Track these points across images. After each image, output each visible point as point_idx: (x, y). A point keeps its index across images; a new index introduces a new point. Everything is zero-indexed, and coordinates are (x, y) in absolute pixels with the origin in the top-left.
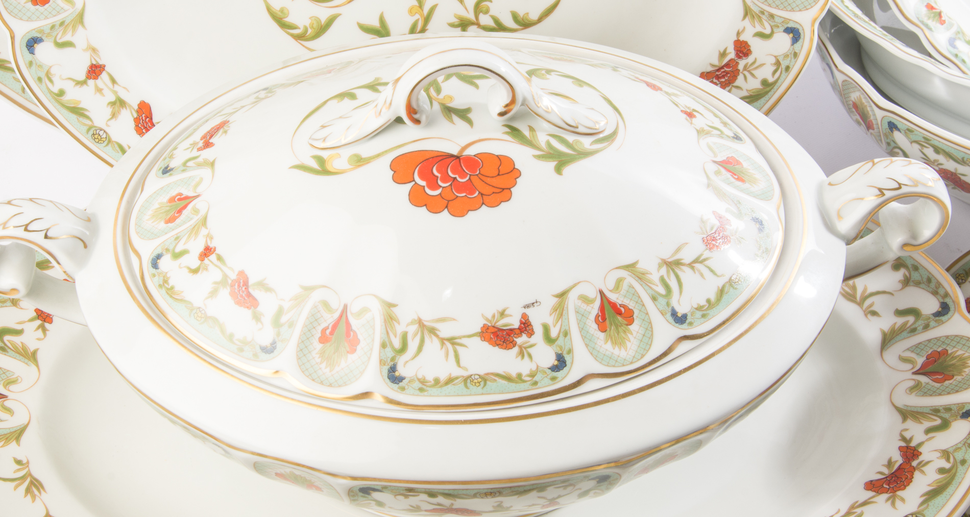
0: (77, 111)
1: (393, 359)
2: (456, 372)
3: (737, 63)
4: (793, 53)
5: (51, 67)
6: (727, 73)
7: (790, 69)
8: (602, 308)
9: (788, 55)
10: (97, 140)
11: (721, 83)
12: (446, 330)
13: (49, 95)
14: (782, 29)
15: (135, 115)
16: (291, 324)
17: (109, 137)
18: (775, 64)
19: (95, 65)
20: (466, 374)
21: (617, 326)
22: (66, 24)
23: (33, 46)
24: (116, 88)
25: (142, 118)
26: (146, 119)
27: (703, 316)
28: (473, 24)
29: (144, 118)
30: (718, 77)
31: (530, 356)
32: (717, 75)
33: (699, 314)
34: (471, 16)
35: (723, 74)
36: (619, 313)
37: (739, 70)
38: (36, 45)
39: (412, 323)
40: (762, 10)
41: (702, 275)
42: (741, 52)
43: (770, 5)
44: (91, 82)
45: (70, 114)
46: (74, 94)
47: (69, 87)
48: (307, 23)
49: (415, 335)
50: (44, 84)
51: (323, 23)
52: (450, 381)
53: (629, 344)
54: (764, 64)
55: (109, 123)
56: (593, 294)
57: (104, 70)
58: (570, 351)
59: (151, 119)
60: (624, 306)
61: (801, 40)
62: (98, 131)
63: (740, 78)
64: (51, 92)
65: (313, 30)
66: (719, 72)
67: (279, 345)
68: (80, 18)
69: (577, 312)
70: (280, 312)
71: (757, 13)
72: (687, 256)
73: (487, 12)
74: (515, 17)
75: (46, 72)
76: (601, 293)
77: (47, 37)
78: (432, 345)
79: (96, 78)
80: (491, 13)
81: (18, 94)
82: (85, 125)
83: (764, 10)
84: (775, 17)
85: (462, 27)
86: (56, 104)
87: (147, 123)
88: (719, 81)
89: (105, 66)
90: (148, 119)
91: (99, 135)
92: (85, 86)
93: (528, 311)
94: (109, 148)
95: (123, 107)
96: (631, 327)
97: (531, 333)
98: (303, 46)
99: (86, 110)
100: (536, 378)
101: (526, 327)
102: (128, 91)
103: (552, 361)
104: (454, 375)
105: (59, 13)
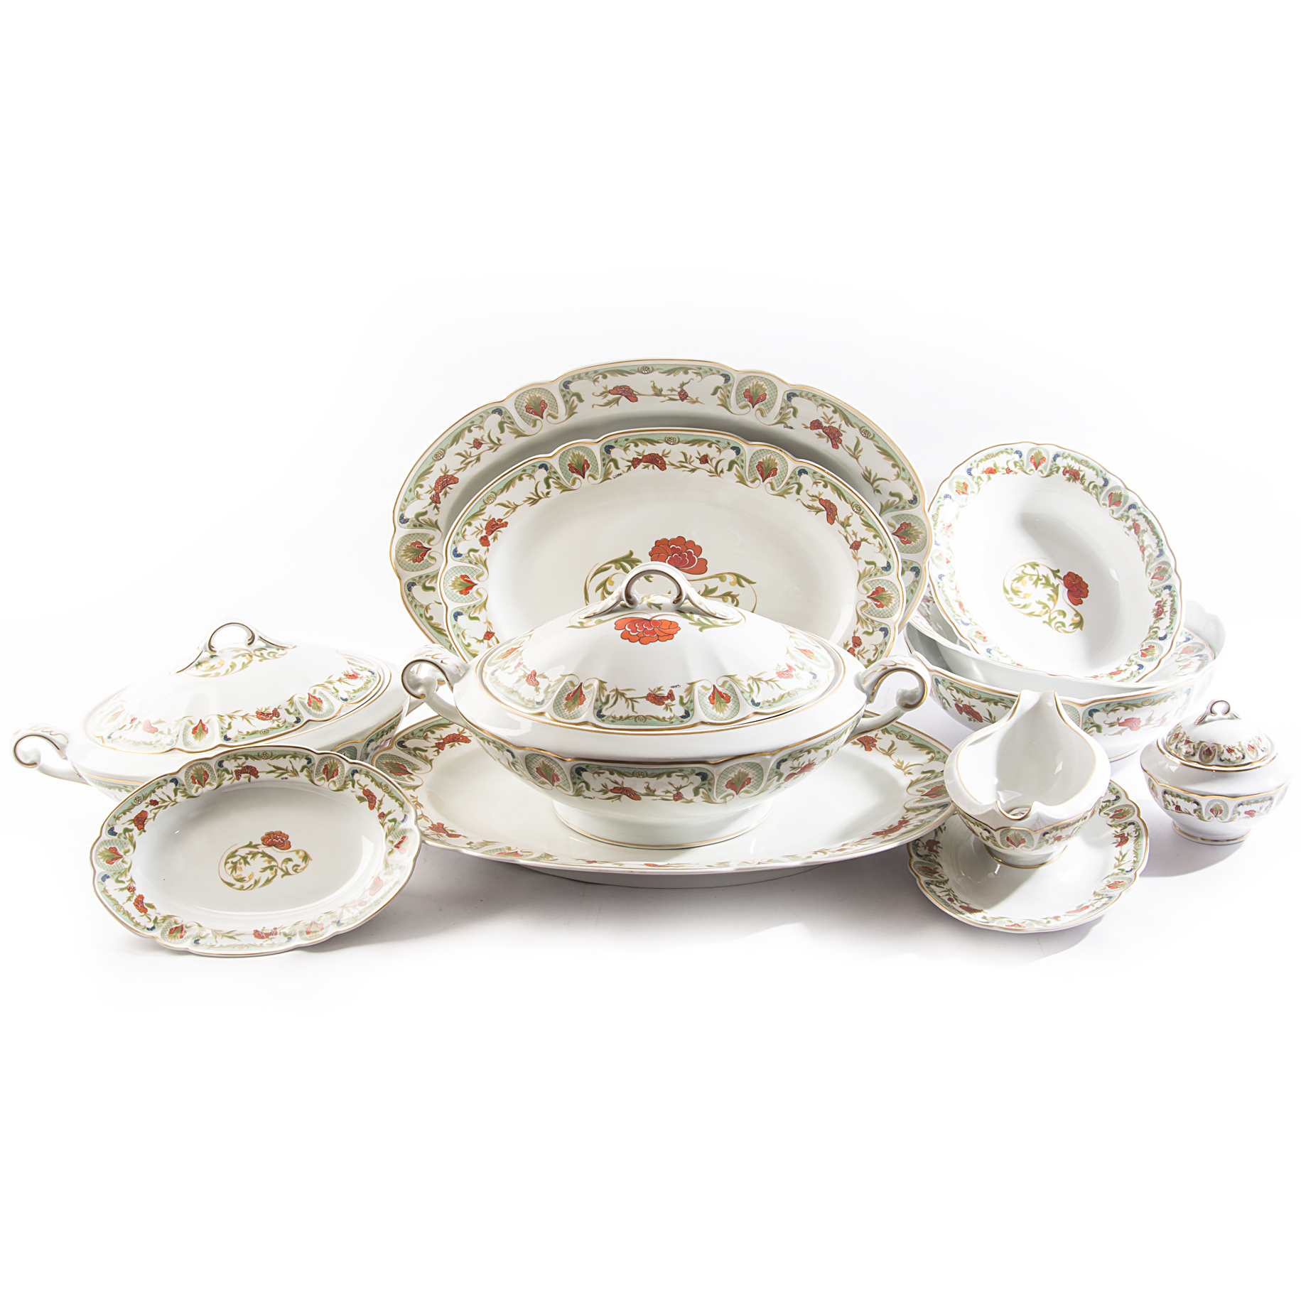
1: (601, 707)
2: (632, 714)
3: (854, 650)
4: (884, 643)
5: (465, 629)
7: (882, 652)
8: (713, 693)
9: (881, 644)
12: (629, 695)
13: (462, 645)
14: (878, 629)
16: (554, 692)
18: (874, 650)
19: (489, 631)
20: (636, 715)
21: (720, 703)
22: (476, 606)
23: (457, 616)
27: (769, 705)
31: (671, 710)
33: (767, 704)
36: (723, 697)
37: (855, 654)
38: (459, 616)
39: (613, 691)
41: (772, 687)
42: (856, 643)
43: (871, 615)
44: (486, 641)
46: (476, 646)
47: (473, 641)
49: (613, 696)
50: (460, 638)
52: (628, 718)
53: (725, 712)
54: (869, 650)
56: (709, 686)
58: (692, 710)
60: (726, 694)
61: (888, 635)
64: (463, 643)
67: (545, 701)
68: (484, 605)
69: (699, 692)
70: (549, 686)
71: (865, 619)
72: (765, 677)
75: (462, 631)
76: (714, 686)
77: (465, 612)
78: (621, 701)
79: (489, 640)
83: (868, 617)
84: (874, 621)
86: (465, 651)
89: (494, 633)
92: (482, 643)
93: (673, 689)
96: (728, 704)
97: (673, 699)
100: (672, 720)
101: (671, 696)
103: (683, 713)
104: (630, 715)
105: (473, 600)
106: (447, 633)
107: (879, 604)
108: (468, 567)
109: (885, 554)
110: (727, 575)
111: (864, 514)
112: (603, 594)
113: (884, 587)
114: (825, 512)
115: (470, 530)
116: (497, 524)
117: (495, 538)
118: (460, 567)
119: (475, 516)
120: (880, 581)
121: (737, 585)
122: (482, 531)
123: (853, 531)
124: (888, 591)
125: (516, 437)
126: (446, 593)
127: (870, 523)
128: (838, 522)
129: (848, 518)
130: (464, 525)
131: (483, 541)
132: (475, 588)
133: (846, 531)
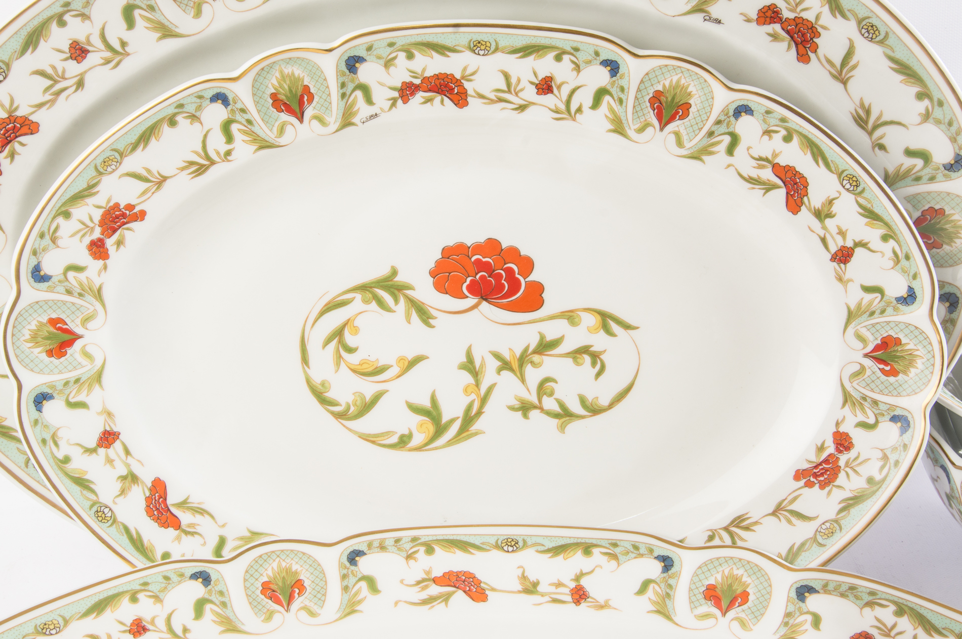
0: (82, 482)
3: (838, 459)
4: (902, 445)
5: (58, 429)
6: (827, 470)
7: (900, 464)
9: (897, 448)
10: (100, 519)
11: (820, 482)
13: (52, 461)
14: (888, 417)
15: (148, 494)
17: (115, 516)
18: (882, 459)
19: (108, 431)
22: (81, 381)
23: (42, 403)
24: (130, 459)
25: (155, 497)
26: (159, 499)
28: (535, 407)
29: (157, 498)
30: (816, 476)
32: (815, 473)
34: (534, 399)
35: (822, 471)
37: (840, 467)
38: (44, 402)
40: (864, 396)
42: (841, 445)
43: (872, 390)
44: (102, 451)
45: (74, 485)
46: (80, 463)
47: (76, 455)
48: (350, 399)
50: (48, 447)
51: (367, 400)
54: (869, 459)
55: (116, 500)
57: (118, 438)
59: (165, 499)
61: (911, 430)
62: (102, 508)
63: (842, 476)
64: (54, 457)
65: (356, 408)
66: (816, 469)
68: (98, 378)
71: (859, 399)
73: (551, 394)
74: (583, 401)
75: (52, 433)
77: (58, 394)
79: (108, 447)
80: (556, 395)
81: (20, 467)
82: (88, 499)
83: (866, 396)
84: (879, 403)
85: (523, 410)
86: (59, 472)
87: (160, 504)
88: (817, 480)
89: (119, 434)
90: (161, 499)
91: (104, 513)
92: (94, 455)
94: (113, 528)
95: (134, 483)
98: (344, 426)
99: (92, 482)
102: (143, 465)
105: (75, 368)
106: (20, 435)
107: (888, 368)
108: (64, 303)
109: (904, 271)
110: (580, 313)
111: (865, 195)
112: (338, 351)
113: (901, 336)
114: (783, 192)
115: (67, 227)
116: (124, 215)
117: (119, 243)
118: (46, 302)
119: (78, 198)
120: (892, 325)
121: (602, 332)
122: (92, 229)
123: (838, 227)
124: (909, 343)
125: (160, 39)
126: (17, 356)
127: (877, 210)
128: (809, 210)
129: (831, 202)
130: (54, 217)
131: (95, 248)
132: (78, 344)
133: (824, 228)
